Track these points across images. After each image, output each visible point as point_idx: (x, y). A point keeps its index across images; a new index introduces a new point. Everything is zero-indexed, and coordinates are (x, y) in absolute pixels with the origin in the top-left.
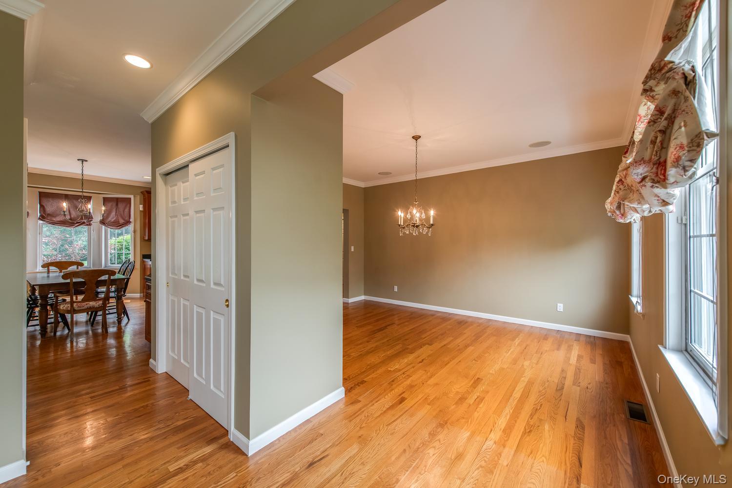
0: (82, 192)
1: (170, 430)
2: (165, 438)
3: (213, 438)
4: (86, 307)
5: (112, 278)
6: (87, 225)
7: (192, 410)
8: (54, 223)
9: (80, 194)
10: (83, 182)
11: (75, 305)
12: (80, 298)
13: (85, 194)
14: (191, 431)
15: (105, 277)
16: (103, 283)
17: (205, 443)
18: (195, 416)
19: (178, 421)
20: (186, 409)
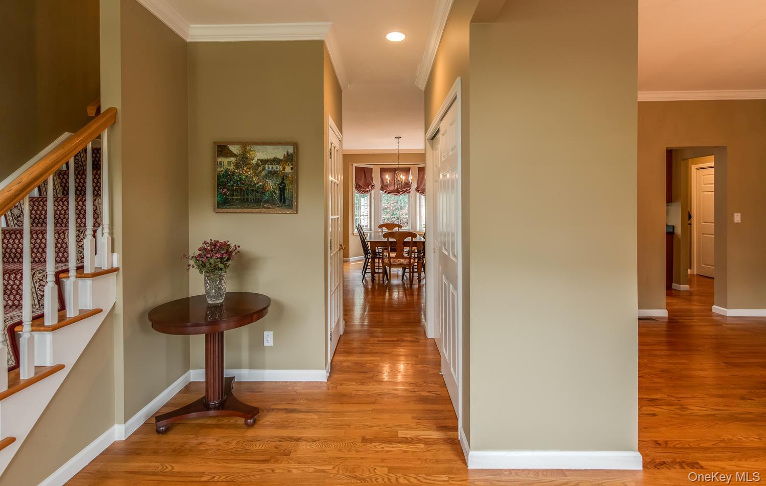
0: (398, 164)
1: (414, 396)
2: (408, 402)
3: (444, 425)
4: (398, 263)
5: (414, 240)
6: (408, 193)
7: (438, 386)
8: (388, 193)
9: (397, 166)
10: (398, 156)
11: (391, 260)
12: (393, 255)
13: (400, 166)
14: (429, 407)
15: (408, 239)
16: (406, 244)
17: (435, 426)
18: (437, 393)
19: (423, 391)
20: (434, 383)
